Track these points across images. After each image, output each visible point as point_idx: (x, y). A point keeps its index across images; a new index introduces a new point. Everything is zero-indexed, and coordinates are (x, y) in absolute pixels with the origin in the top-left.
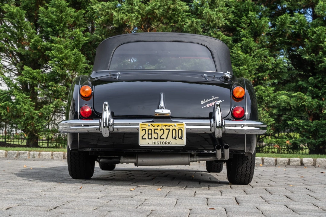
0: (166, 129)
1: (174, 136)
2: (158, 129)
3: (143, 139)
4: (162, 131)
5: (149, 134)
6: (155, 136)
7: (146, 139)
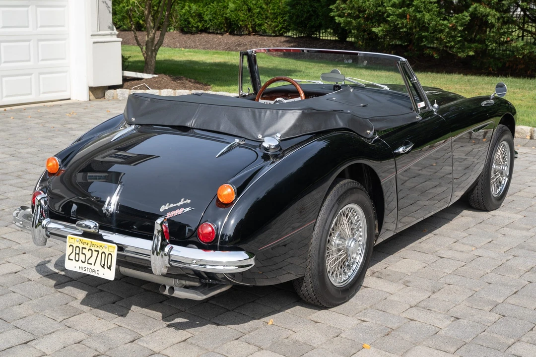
0: (95, 251)
1: (103, 263)
2: (85, 248)
3: (69, 259)
4: (90, 251)
5: (76, 254)
6: (82, 257)
7: (72, 260)
